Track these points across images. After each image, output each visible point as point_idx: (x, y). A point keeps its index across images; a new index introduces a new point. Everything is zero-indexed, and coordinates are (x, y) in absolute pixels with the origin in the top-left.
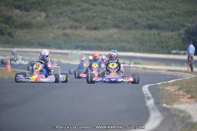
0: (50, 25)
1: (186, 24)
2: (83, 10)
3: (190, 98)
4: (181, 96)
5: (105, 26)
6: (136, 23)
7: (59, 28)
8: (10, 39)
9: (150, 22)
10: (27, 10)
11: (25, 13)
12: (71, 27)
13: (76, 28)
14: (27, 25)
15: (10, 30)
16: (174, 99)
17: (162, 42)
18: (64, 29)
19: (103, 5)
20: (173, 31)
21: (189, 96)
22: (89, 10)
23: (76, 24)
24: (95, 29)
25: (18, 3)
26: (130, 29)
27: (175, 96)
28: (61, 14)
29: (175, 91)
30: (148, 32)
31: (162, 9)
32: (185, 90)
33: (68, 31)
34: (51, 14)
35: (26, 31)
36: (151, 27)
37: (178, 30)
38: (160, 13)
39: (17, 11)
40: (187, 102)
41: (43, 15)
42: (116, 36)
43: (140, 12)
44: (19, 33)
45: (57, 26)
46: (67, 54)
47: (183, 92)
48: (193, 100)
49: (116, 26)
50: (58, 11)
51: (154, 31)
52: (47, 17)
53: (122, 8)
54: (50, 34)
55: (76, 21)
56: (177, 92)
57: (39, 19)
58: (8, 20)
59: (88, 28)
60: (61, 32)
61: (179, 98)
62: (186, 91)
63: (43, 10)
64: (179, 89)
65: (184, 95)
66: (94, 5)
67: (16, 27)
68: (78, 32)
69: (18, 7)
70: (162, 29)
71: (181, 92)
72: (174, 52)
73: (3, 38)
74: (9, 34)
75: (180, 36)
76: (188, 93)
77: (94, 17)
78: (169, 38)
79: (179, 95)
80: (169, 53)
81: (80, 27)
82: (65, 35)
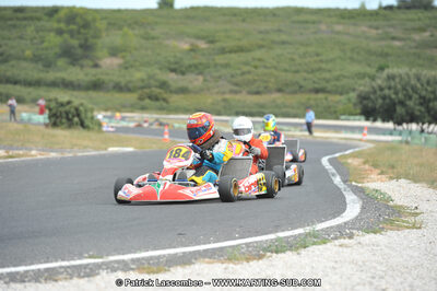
0: (208, 89)
1: (357, 87)
2: (243, 74)
5: (267, 90)
6: (301, 87)
7: (217, 93)
8: (164, 104)
9: (316, 86)
10: (183, 73)
11: (180, 77)
12: (232, 92)
13: (236, 92)
14: (183, 91)
15: (165, 96)
17: (329, 107)
18: (224, 93)
19: (266, 67)
20: (341, 94)
21: (378, 171)
22: (249, 72)
23: (235, 88)
24: (258, 93)
25: (173, 66)
26: (295, 92)
28: (220, 77)
30: (313, 96)
31: (329, 71)
33: (227, 96)
34: (208, 78)
35: (182, 96)
36: (317, 91)
37: (347, 93)
38: (327, 75)
39: (173, 76)
41: (201, 78)
42: (279, 102)
43: (305, 75)
44: (175, 99)
45: (216, 90)
46: (227, 121)
49: (279, 90)
50: (216, 74)
51: (321, 96)
52: (205, 80)
53: (286, 71)
54: (209, 100)
55: (236, 84)
57: (196, 83)
58: (163, 85)
59: (250, 93)
60: (219, 98)
62: (373, 165)
63: (201, 73)
66: (256, 67)
67: (171, 92)
68: (238, 97)
69: (173, 70)
70: (329, 92)
72: (343, 117)
73: (158, 104)
74: (165, 100)
75: (349, 100)
77: (255, 81)
78: (337, 102)
80: (337, 118)
81: (240, 92)
82: (225, 100)
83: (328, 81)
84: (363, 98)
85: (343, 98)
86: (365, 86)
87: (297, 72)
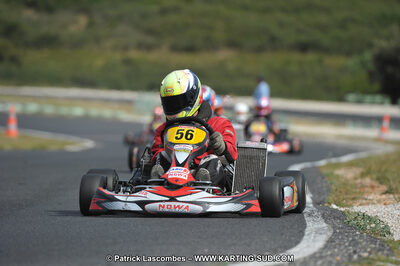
0: (97, 40)
2: (164, 12)
3: (386, 193)
4: (367, 189)
5: (210, 45)
6: (273, 39)
7: (115, 48)
9: (303, 38)
10: (50, 10)
12: (141, 46)
13: (149, 48)
14: (48, 42)
16: (353, 193)
18: (125, 48)
20: (349, 54)
21: (384, 188)
22: (176, 10)
23: (150, 40)
26: (259, 50)
27: (356, 188)
28: (119, 18)
29: (356, 179)
30: (296, 57)
31: (327, 10)
32: (374, 176)
33: (134, 54)
34: (98, 18)
36: (304, 48)
37: (361, 51)
39: (29, 14)
40: (379, 202)
41: (83, 20)
43: (281, 16)
44: (33, 58)
46: (129, 102)
47: (372, 179)
48: (391, 196)
49: (232, 44)
50: (113, 12)
51: (311, 57)
52: (91, 25)
53: (245, 8)
54: (98, 59)
55: (150, 32)
56: (359, 181)
57: (73, 29)
58: (11, 30)
60: (118, 56)
61: (363, 193)
62: (378, 179)
63: (85, 11)
64: (363, 175)
65: (372, 187)
67: (27, 45)
69: (31, 4)
71: (367, 181)
72: (351, 97)
74: (14, 60)
75: (363, 64)
76: (381, 183)
77: (187, 26)
79: (363, 186)
80: (341, 99)
82: (127, 62)
83: (323, 28)
84: (384, 61)
85: (352, 62)
86: (388, 38)
87: (266, 10)
